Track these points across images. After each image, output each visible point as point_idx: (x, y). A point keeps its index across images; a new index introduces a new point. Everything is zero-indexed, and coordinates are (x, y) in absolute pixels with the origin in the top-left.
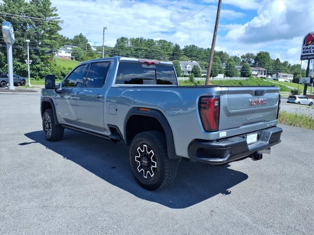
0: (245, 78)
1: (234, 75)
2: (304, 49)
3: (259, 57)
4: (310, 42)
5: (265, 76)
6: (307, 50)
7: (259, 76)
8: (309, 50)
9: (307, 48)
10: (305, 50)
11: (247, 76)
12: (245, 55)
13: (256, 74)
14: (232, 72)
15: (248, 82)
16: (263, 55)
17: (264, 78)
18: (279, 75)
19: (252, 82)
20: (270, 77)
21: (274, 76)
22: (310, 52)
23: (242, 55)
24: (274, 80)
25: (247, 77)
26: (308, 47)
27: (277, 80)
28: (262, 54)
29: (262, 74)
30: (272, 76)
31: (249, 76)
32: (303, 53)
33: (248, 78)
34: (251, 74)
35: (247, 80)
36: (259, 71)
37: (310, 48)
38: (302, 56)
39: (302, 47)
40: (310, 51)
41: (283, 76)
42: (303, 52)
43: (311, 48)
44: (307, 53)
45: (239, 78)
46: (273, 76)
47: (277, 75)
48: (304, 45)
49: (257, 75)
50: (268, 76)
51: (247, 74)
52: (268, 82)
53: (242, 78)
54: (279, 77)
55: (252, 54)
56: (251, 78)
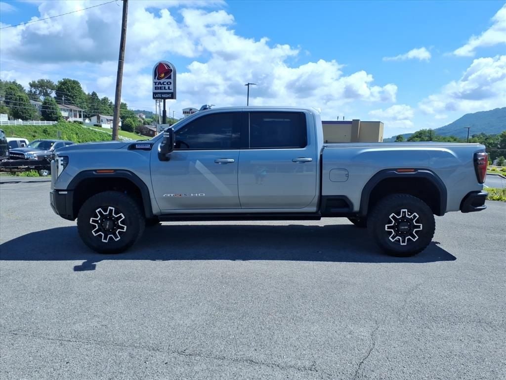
0: (51, 123)
1: (30, 116)
2: (155, 83)
3: (64, 87)
4: (163, 75)
5: (81, 120)
6: (160, 86)
7: (72, 119)
8: (163, 86)
9: (160, 83)
10: (158, 85)
11: (54, 118)
12: (36, 82)
13: (67, 116)
14: (27, 112)
15: (57, 128)
16: (69, 85)
17: (81, 123)
18: (101, 118)
19: (64, 129)
20: (87, 121)
21: (94, 119)
22: (165, 89)
23: (31, 82)
24: (95, 125)
25: (54, 121)
26: (162, 81)
27: (101, 126)
28: (68, 83)
29: (75, 116)
30: (90, 120)
31: (57, 119)
32: (156, 89)
33: (56, 122)
34: (60, 116)
35: (55, 126)
36: (71, 110)
37: (163, 83)
38: (154, 94)
39: (153, 80)
40: (165, 87)
41: (107, 120)
42: (156, 87)
43: (165, 83)
44: (160, 89)
45: (40, 123)
46: (92, 120)
47: (99, 118)
48: (155, 79)
49: (67, 118)
50: (86, 119)
51: (53, 116)
52: (89, 129)
53: (46, 123)
54: (102, 121)
55: (49, 82)
56: (62, 123)
